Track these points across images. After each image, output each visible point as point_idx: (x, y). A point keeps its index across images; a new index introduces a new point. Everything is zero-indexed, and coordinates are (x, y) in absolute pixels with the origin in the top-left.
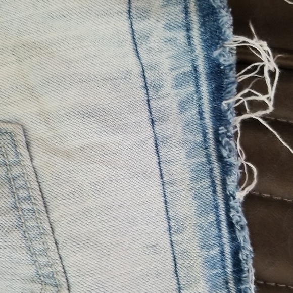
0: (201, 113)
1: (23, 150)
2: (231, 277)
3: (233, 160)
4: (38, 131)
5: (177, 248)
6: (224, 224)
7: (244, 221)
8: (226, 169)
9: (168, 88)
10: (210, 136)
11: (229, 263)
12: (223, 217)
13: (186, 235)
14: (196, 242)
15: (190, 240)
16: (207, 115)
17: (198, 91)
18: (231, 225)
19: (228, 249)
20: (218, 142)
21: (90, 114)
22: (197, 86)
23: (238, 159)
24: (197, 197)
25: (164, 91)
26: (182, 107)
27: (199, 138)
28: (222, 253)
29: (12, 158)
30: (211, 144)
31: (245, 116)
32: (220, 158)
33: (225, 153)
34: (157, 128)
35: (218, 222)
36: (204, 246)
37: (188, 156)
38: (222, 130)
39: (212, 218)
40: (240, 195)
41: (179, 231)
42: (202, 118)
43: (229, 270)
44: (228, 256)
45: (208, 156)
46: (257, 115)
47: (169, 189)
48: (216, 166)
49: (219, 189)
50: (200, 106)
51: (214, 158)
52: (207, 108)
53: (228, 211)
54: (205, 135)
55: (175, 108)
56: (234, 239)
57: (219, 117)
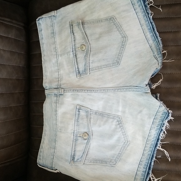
0: (142, 7)
1: (115, 19)
2: (153, 31)
3: (149, 12)
4: (117, 16)
5: (143, 29)
6: (150, 23)
7: (153, 22)
8: (148, 14)
9: (136, 4)
10: (145, 10)
11: (152, 29)
12: (149, 22)
13: (144, 26)
14: (146, 27)
15: (145, 27)
16: (144, 7)
17: (141, 3)
18: (151, 23)
19: (151, 27)
20: (146, 10)
21: (124, 11)
22: (141, 2)
23: (150, 12)
24: (144, 20)
25: (135, 5)
26: (139, 6)
27: (143, 11)
28: (150, 27)
29: (114, 21)
30: (145, 11)
31: (150, 5)
32: (147, 12)
33: (148, 11)
34: (136, 11)
35: (149, 23)
36: (147, 27)
37: (142, 14)
38: (146, 8)
39: (148, 22)
40: (151, 17)
41: (143, 26)
42: (143, 7)
43: (152, 30)
44: (151, 28)
45: (145, 13)
46: (152, 4)
47: (140, 20)
48: (147, 14)
49: (148, 17)
50: (142, 6)
51: (146, 13)
52: (143, 5)
53: (150, 21)
54: (144, 10)
55: (138, 7)
56: (152, 25)
57: (146, 6)
